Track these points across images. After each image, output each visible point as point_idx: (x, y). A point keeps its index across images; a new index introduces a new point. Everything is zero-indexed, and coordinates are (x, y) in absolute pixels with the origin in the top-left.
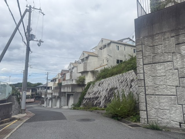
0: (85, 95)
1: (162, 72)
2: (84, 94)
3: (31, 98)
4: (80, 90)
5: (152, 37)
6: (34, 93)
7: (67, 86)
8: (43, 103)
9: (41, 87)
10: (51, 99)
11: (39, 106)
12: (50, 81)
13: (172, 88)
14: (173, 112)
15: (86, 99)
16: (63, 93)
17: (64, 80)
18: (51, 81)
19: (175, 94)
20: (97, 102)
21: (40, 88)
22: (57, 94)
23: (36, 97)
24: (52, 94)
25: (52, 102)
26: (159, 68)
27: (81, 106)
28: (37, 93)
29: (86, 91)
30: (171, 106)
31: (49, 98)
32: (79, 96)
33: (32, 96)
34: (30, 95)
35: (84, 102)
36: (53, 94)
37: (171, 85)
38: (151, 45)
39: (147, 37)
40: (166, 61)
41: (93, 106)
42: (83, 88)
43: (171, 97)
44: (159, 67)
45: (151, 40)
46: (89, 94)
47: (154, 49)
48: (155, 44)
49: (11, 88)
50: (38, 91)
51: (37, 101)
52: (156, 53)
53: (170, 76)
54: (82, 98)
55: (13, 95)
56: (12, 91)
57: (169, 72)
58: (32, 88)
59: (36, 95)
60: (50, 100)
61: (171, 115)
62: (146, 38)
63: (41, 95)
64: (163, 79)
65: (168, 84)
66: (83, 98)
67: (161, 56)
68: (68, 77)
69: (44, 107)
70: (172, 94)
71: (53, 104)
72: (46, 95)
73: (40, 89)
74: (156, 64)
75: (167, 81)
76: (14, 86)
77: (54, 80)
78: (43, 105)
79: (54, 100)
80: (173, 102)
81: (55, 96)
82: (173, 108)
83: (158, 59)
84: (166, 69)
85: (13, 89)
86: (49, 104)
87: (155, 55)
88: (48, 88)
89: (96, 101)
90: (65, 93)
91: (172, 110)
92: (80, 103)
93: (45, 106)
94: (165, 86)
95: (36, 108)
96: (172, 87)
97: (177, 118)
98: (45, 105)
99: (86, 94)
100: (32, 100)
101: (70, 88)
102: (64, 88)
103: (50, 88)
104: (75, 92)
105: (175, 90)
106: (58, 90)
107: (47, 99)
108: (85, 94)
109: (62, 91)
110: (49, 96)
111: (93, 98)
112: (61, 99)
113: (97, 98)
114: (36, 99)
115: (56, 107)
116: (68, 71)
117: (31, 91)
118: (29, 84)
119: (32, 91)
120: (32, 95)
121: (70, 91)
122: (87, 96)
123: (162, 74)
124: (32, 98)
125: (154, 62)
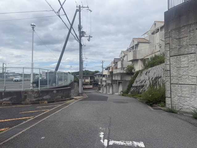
0: (132, 84)
1: (185, 64)
2: (132, 82)
3: (90, 85)
4: (129, 78)
5: (179, 29)
6: (92, 80)
7: (117, 74)
8: (100, 90)
9: (97, 75)
10: (106, 86)
11: (96, 92)
12: (105, 69)
13: (193, 78)
14: (193, 99)
15: (133, 87)
16: (115, 81)
17: (116, 68)
18: (106, 70)
19: (195, 84)
20: (142, 90)
21: (97, 76)
22: (110, 82)
23: (94, 84)
24: (106, 81)
25: (106, 88)
26: (184, 60)
27: (129, 93)
28: (94, 80)
29: (134, 80)
30: (191, 94)
31: (104, 85)
32: (128, 84)
33: (91, 83)
34: (88, 82)
35: (132, 89)
36: (107, 82)
37: (193, 75)
38: (178, 37)
39: (174, 30)
40: (190, 53)
41: (139, 93)
42: (132, 76)
43: (191, 86)
45: (178, 32)
46: (137, 82)
47: (180, 42)
48: (181, 37)
49: (73, 77)
50: (95, 78)
51: (95, 88)
52: (181, 45)
53: (192, 67)
54: (130, 86)
55: (75, 81)
56: (74, 78)
57: (192, 63)
58: (90, 76)
59: (94, 82)
60: (105, 86)
61: (191, 102)
62: (174, 31)
63: (98, 82)
64: (186, 70)
65: (190, 75)
66: (131, 86)
67: (186, 48)
68: (119, 65)
69: (100, 92)
70: (193, 83)
71: (107, 91)
72: (101, 83)
73: (97, 77)
74: (181, 56)
75: (190, 71)
76: (75, 74)
77: (108, 69)
78: (100, 91)
79: (108, 87)
80: (193, 91)
81: (109, 83)
82: (193, 96)
83: (183, 50)
84: (190, 61)
85: (75, 77)
86: (104, 91)
87: (181, 48)
88: (104, 76)
89: (142, 89)
90: (116, 81)
91: (192, 98)
92: (129, 89)
93: (101, 92)
94: (187, 76)
95: (94, 93)
96: (193, 77)
97: (195, 105)
98: (101, 91)
99: (133, 82)
100: (91, 86)
101: (119, 76)
102: (115, 77)
103: (105, 76)
104: (123, 80)
105: (195, 80)
106: (110, 78)
107: (103, 85)
108: (133, 83)
109: (114, 79)
110: (104, 84)
111: (139, 86)
112: (112, 86)
113: (143, 86)
114: (94, 85)
115: (109, 93)
116: (119, 59)
117: (89, 78)
118: (88, 72)
119: (90, 79)
120: (91, 82)
121: (120, 79)
122: (134, 84)
123: (186, 65)
124: (91, 85)
125: (179, 54)
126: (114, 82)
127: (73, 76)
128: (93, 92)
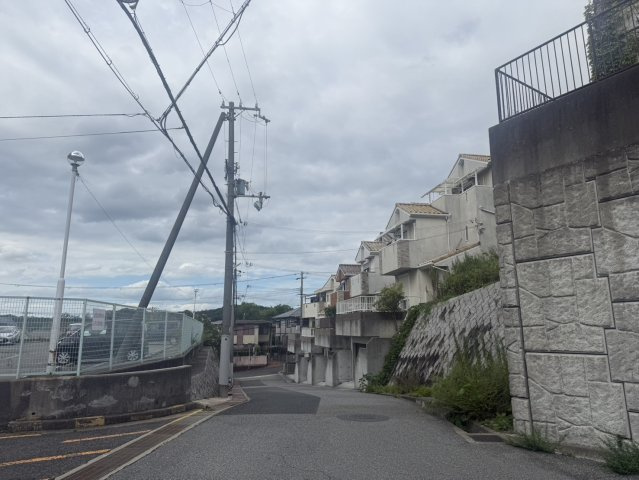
0: (400, 350)
1: (564, 285)
2: (398, 344)
3: (259, 354)
4: (388, 331)
5: (534, 179)
6: (266, 338)
7: (351, 317)
8: (293, 372)
9: (285, 318)
10: (312, 357)
11: (279, 379)
12: (309, 301)
13: (593, 332)
14: (598, 402)
15: (404, 361)
16: (344, 341)
17: (347, 296)
18: (312, 302)
19: (601, 350)
20: (433, 372)
21: (283, 322)
22: (325, 343)
23: (273, 351)
24: (312, 340)
25: (313, 366)
26: (557, 272)
27: (391, 384)
28: (274, 338)
29: (405, 336)
30: (593, 386)
31: (307, 356)
32: (385, 350)
33: (261, 349)
34: (253, 345)
35: (400, 369)
36: (316, 343)
37: (591, 322)
38: (534, 203)
39: (521, 180)
40: (575, 250)
41: (422, 382)
42: (399, 324)
43: (590, 359)
44: (556, 269)
45: (533, 188)
46: (414, 343)
47: (542, 217)
48: (545, 202)
49: (199, 327)
50: (278, 330)
51: (275, 364)
52: (546, 227)
53: (586, 297)
54: (394, 358)
55: (206, 343)
56: (204, 332)
57: (584, 284)
58: (261, 321)
59: (273, 344)
60: (308, 360)
61: (594, 414)
62: (521, 184)
63: (286, 345)
64: (569, 304)
65: (582, 320)
66: (397, 358)
67: (561, 237)
68: (356, 288)
69: (293, 381)
70: (593, 349)
71: (317, 374)
72: (297, 346)
73: (283, 327)
74: (548, 261)
75: (580, 310)
76: (205, 317)
77: (319, 298)
78: (291, 376)
79: (318, 360)
80: (596, 375)
81: (323, 349)
82: (598, 390)
83: (553, 243)
84: (576, 275)
85: (207, 326)
86: (306, 375)
87: (546, 234)
88: (306, 322)
89: (431, 370)
90: (347, 338)
91: (596, 397)
92: (389, 369)
93: (297, 380)
94: (573, 325)
95: (270, 385)
96: (593, 328)
97: (610, 423)
98: (295, 377)
99: (404, 345)
100: (262, 360)
101: (356, 323)
102: (343, 325)
103: (311, 324)
104: (370, 337)
105: (600, 337)
106: (328, 331)
107: (302, 355)
108: (402, 346)
109: (338, 332)
110: (306, 349)
111: (423, 358)
112: (335, 358)
113: (434, 358)
114: (272, 355)
115: (324, 384)
116: (354, 268)
117: (257, 331)
118: (252, 310)
119: (260, 333)
120: (261, 344)
121: (359, 335)
122: (407, 352)
123: (566, 290)
124: (261, 353)
125: (543, 253)
126: (338, 342)
127: (201, 325)
128: (269, 381)
